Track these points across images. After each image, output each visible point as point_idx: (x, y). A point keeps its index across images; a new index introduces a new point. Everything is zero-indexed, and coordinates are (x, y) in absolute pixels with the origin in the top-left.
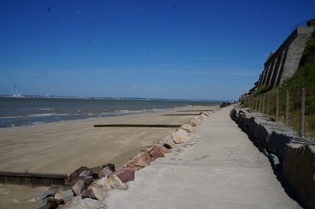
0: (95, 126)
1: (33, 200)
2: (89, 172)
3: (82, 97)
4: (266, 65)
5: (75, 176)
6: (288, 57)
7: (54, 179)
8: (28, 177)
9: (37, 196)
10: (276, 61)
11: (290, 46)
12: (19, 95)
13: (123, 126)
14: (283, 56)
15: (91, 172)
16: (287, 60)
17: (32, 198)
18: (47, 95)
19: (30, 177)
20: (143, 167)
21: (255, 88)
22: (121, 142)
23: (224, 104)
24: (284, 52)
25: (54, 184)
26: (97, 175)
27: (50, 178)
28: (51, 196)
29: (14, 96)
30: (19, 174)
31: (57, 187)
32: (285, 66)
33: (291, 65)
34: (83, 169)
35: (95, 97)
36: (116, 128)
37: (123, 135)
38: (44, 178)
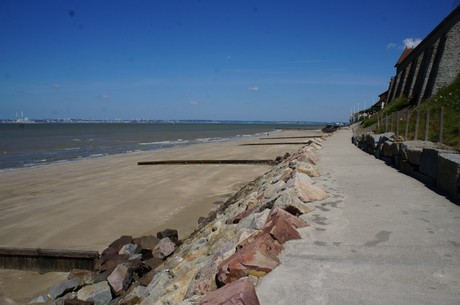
0: (140, 164)
1: (40, 300)
2: (135, 246)
3: (118, 120)
4: (400, 67)
5: (112, 255)
6: (446, 52)
7: (77, 259)
8: (33, 257)
9: (48, 291)
10: (421, 58)
11: (449, 34)
12: (26, 119)
13: (183, 162)
14: (435, 51)
15: (139, 246)
16: (444, 56)
17: (38, 295)
18: (67, 119)
19: (37, 257)
20: (267, 271)
21: (380, 102)
22: (183, 188)
23: (329, 126)
24: (437, 44)
25: (77, 267)
26: (150, 251)
27: (70, 258)
28: (70, 290)
29: (18, 121)
30: (17, 251)
31: (82, 274)
32: (441, 65)
33: (451, 63)
34: (125, 240)
35: (138, 119)
36: (173, 166)
37: (184, 176)
38: (60, 258)
